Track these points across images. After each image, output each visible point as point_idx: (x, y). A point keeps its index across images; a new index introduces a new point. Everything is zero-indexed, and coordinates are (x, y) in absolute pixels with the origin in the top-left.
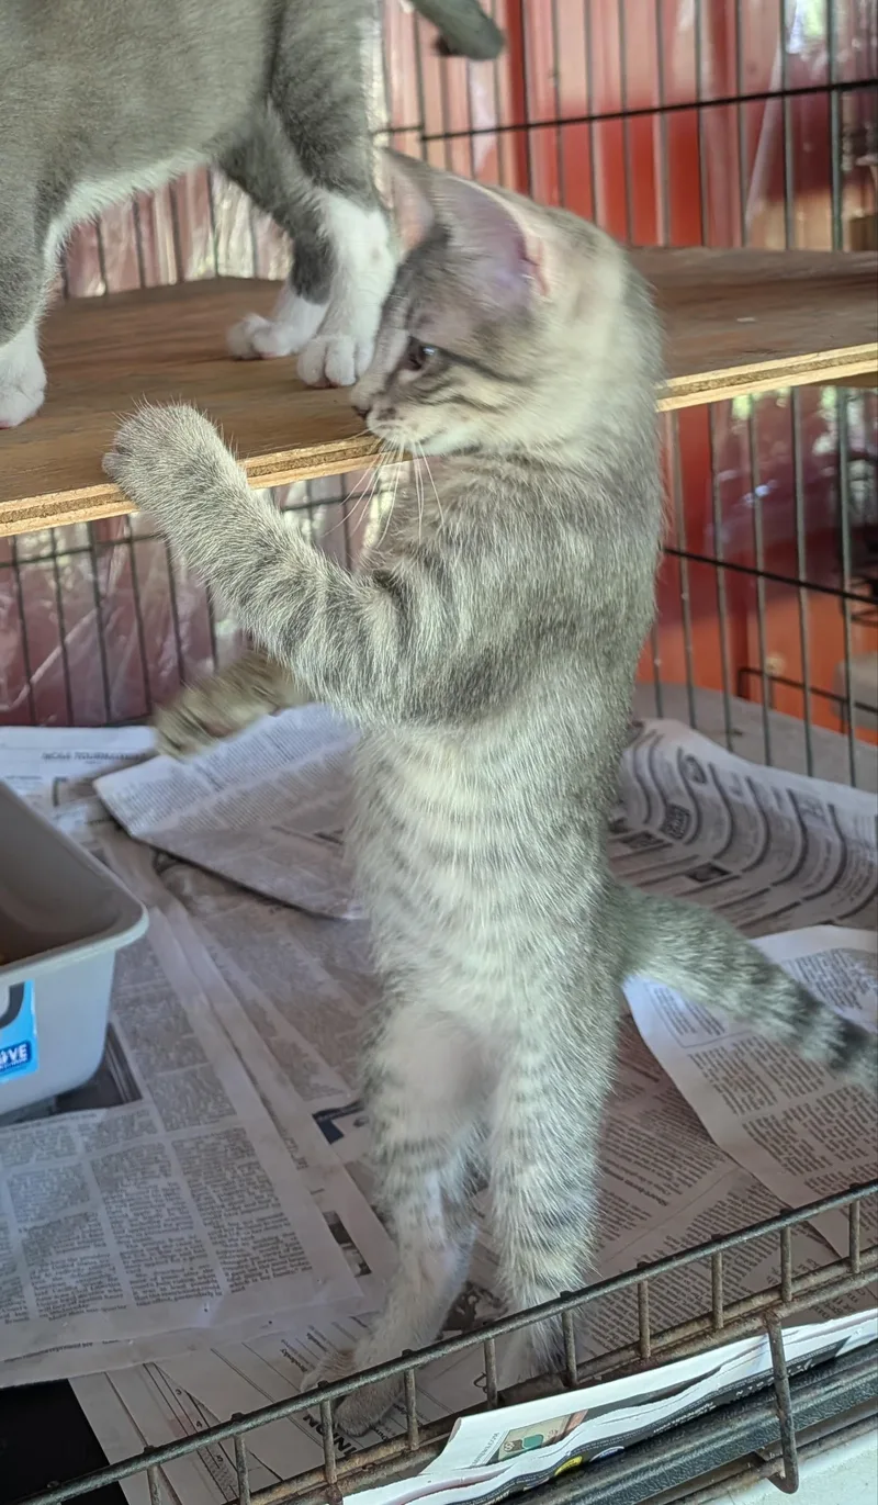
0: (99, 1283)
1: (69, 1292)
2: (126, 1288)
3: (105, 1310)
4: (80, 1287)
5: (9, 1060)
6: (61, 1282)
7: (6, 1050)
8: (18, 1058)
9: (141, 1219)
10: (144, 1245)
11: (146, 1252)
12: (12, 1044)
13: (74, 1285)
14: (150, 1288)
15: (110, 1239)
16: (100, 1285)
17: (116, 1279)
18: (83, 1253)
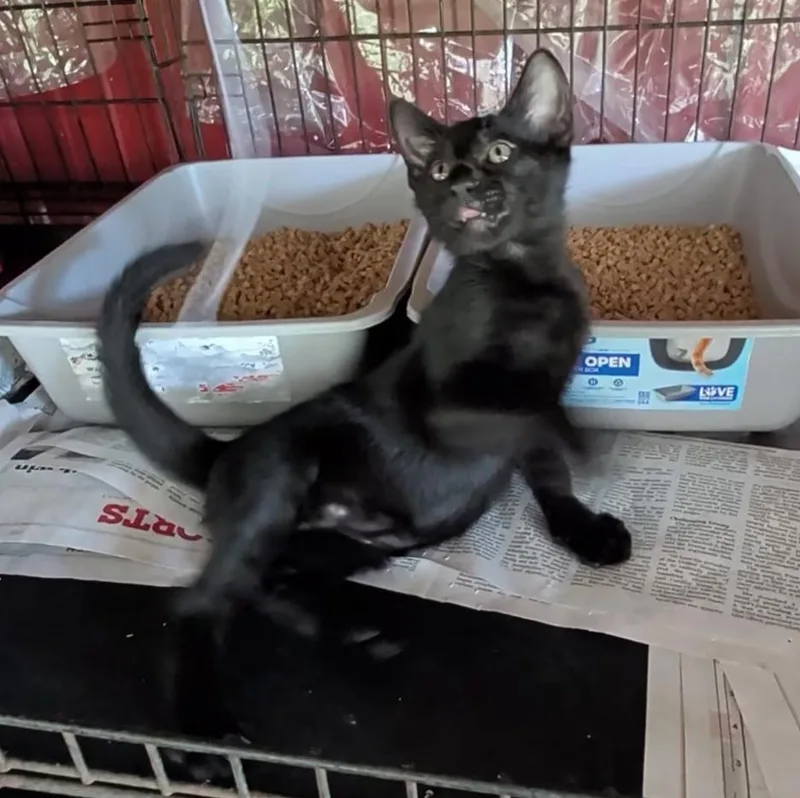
0: (709, 588)
1: (683, 585)
2: (730, 599)
3: (702, 608)
4: (694, 584)
5: (717, 395)
6: (679, 574)
7: (716, 387)
8: (725, 395)
9: (770, 550)
10: (763, 571)
11: (761, 578)
12: (724, 384)
13: (690, 581)
14: (750, 606)
15: (737, 555)
16: (709, 589)
17: (725, 589)
18: (710, 559)
